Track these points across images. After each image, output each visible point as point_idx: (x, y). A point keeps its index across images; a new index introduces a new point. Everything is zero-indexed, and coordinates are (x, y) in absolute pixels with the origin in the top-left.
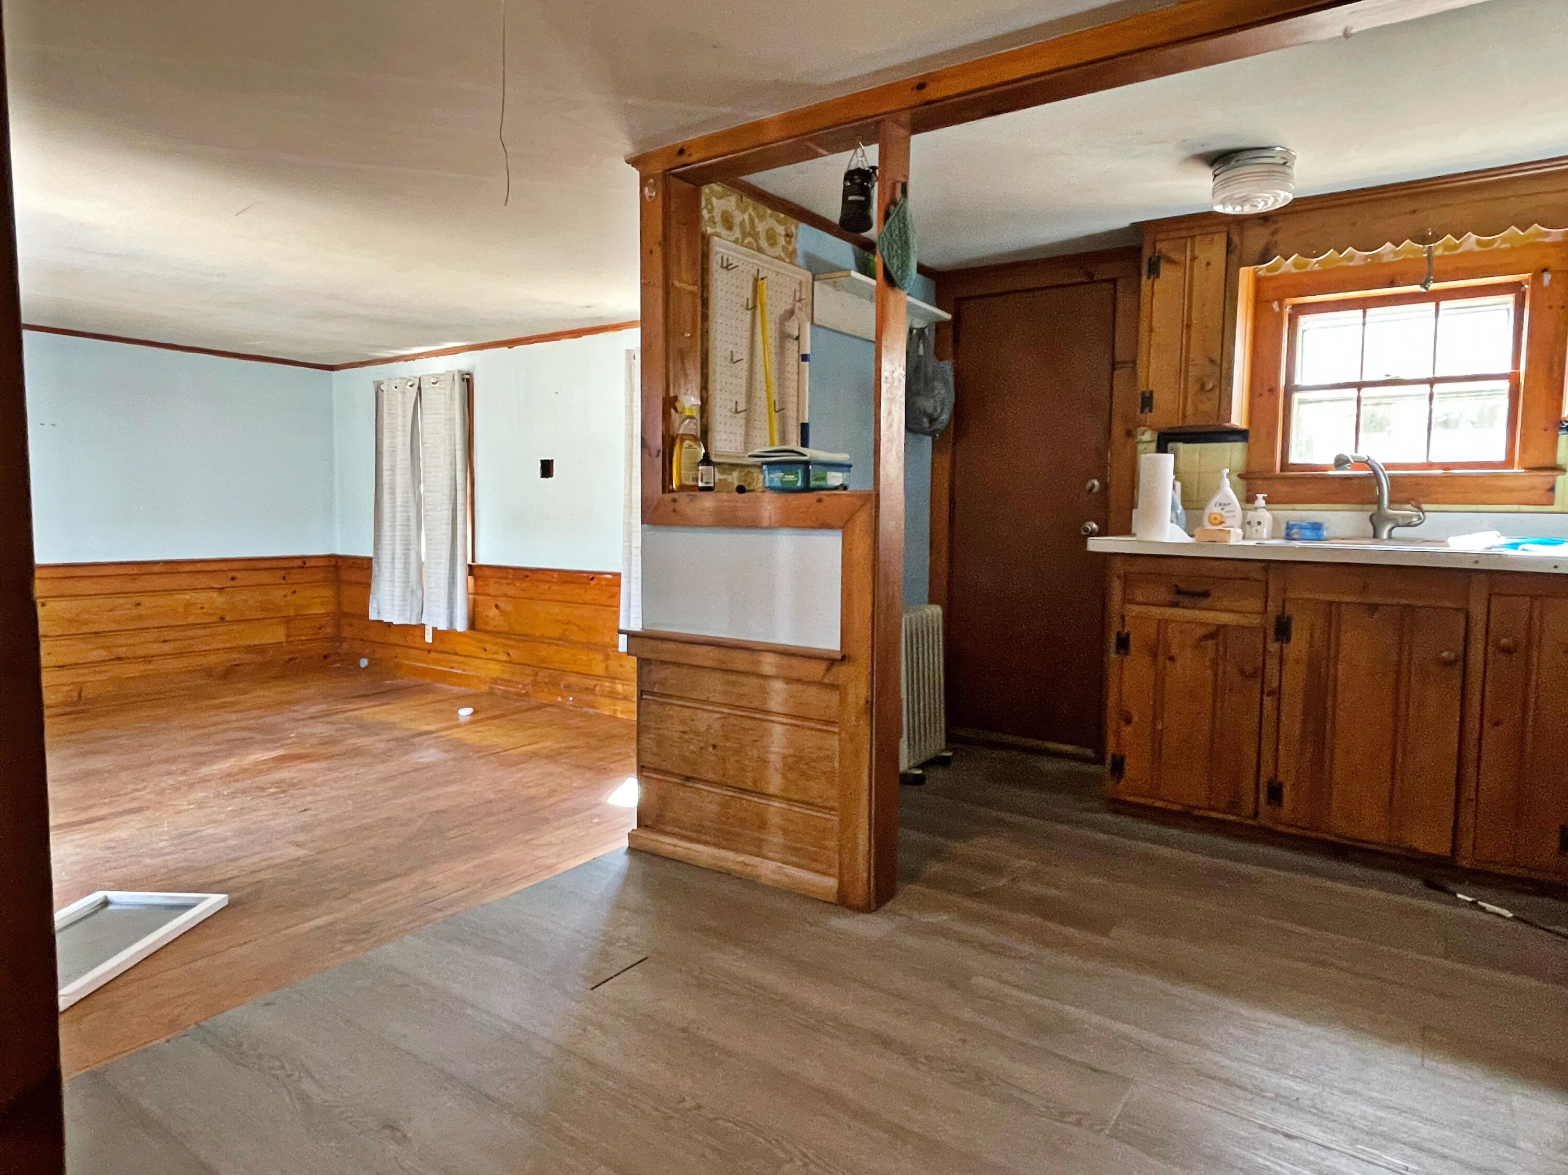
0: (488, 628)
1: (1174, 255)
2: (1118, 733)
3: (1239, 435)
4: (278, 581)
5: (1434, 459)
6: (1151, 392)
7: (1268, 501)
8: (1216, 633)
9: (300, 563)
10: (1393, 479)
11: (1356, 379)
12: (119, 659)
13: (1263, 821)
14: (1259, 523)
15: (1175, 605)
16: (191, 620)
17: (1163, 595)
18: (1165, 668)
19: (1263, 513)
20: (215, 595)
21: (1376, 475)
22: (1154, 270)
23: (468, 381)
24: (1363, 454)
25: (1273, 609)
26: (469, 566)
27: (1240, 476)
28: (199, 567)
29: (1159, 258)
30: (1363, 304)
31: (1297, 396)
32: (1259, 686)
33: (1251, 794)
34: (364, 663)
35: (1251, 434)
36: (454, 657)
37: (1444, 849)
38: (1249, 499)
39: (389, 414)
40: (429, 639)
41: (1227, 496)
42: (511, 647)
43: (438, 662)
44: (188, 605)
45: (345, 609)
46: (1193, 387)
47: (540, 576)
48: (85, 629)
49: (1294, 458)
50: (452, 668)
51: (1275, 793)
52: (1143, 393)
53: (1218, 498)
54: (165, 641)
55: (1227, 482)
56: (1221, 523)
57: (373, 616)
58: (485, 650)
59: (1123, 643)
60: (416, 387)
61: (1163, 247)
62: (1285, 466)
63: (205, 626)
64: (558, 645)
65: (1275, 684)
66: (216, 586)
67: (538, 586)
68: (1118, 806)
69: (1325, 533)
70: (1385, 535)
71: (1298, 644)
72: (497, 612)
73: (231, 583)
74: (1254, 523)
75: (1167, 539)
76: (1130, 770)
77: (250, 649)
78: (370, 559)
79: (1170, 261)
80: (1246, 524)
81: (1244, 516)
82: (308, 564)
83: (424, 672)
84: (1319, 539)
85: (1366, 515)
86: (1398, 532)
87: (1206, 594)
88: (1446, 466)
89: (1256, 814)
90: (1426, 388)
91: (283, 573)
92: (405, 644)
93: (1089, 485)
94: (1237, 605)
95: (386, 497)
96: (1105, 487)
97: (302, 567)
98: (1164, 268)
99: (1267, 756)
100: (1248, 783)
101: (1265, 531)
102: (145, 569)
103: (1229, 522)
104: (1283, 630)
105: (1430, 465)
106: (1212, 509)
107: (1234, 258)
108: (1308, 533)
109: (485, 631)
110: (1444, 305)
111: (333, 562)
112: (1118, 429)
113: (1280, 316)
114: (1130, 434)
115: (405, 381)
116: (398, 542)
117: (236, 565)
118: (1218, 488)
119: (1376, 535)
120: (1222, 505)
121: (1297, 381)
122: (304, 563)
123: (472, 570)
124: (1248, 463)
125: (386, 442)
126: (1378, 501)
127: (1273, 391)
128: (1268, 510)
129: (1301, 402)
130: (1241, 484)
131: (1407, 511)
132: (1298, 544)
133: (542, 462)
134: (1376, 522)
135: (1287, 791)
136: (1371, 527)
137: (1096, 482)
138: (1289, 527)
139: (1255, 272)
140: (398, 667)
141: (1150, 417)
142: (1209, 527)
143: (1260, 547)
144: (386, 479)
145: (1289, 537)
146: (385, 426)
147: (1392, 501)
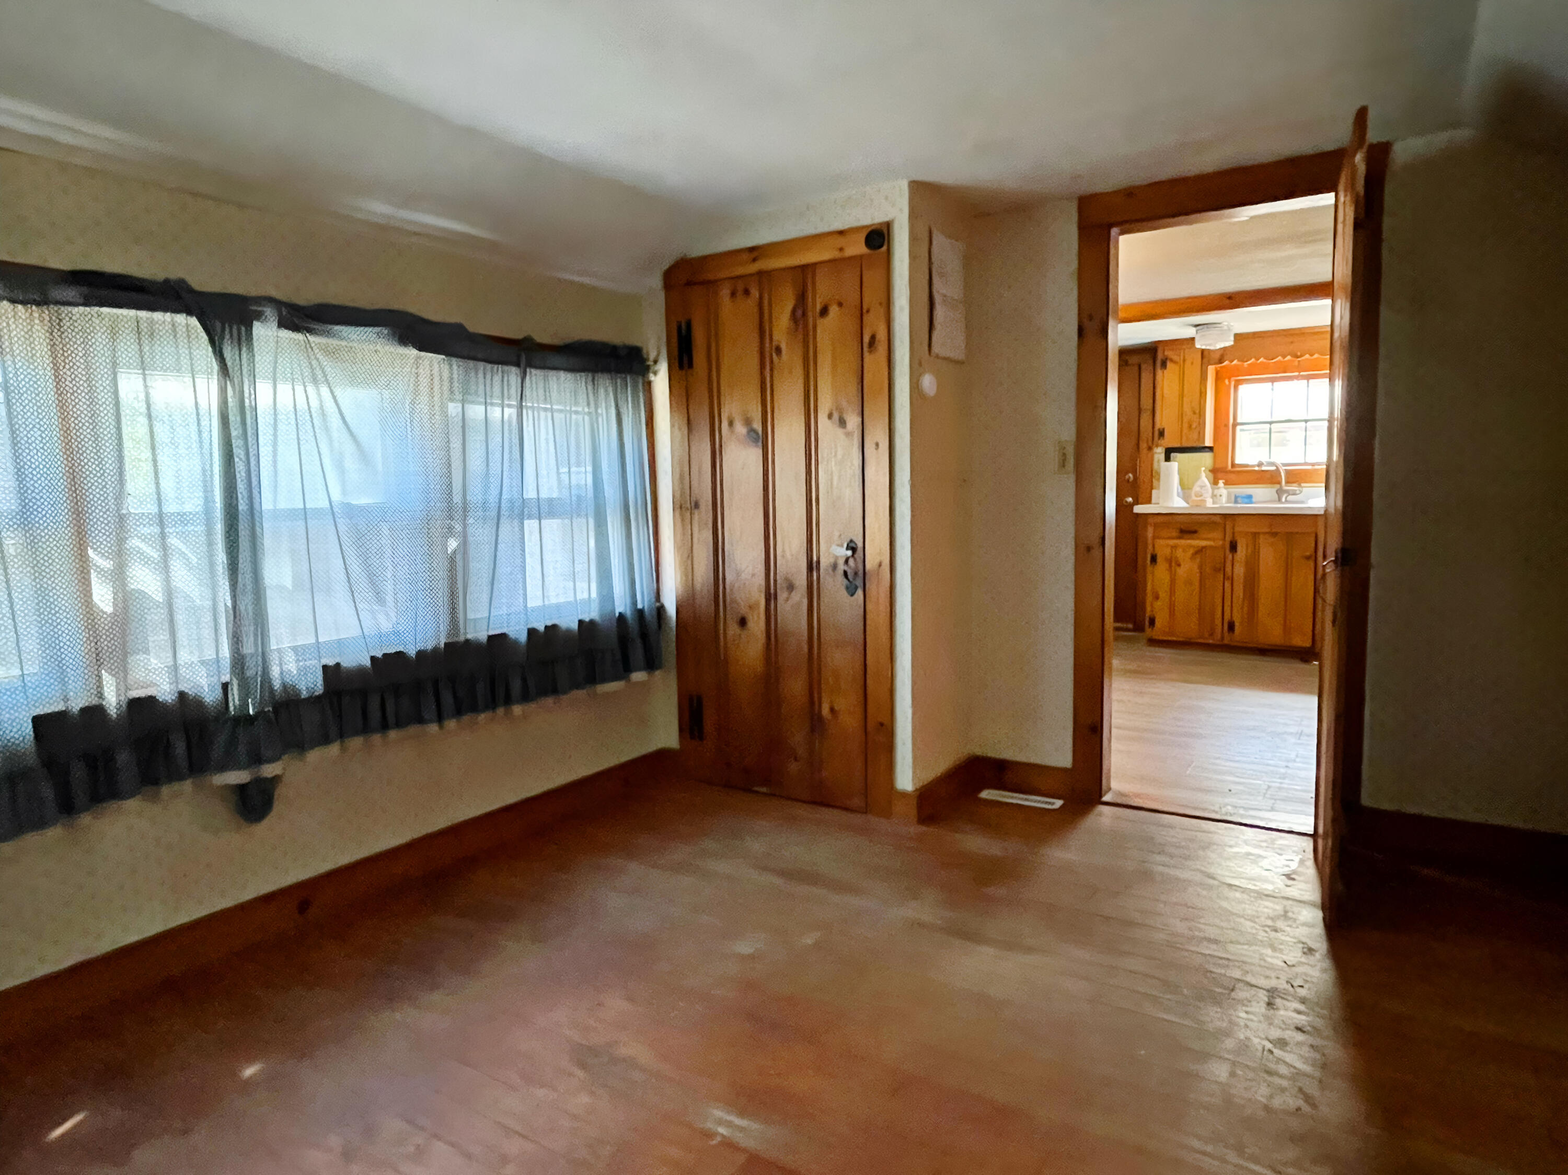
1: (1175, 358)
2: (1152, 605)
3: (1210, 449)
5: (1309, 460)
6: (1164, 429)
7: (1225, 484)
8: (1200, 551)
10: (1287, 472)
11: (1270, 420)
13: (1226, 642)
14: (1221, 496)
15: (1179, 538)
17: (1175, 534)
18: (1175, 571)
19: (1223, 490)
21: (1278, 470)
22: (1164, 365)
24: (1272, 460)
25: (1228, 538)
27: (1210, 471)
29: (1166, 359)
30: (1273, 380)
31: (1238, 428)
32: (1222, 576)
33: (1220, 625)
35: (1215, 449)
37: (1308, 644)
38: (1215, 482)
41: (1203, 482)
46: (1186, 425)
49: (1238, 461)
51: (1231, 627)
52: (1159, 430)
53: (1199, 483)
55: (1203, 475)
56: (1201, 496)
59: (1154, 559)
61: (1168, 353)
62: (1233, 465)
65: (1230, 574)
68: (1153, 642)
69: (1254, 500)
70: (1283, 500)
71: (1242, 551)
74: (1218, 496)
75: (1176, 505)
76: (1158, 623)
79: (1172, 360)
80: (1214, 496)
81: (1213, 493)
84: (1251, 503)
85: (1274, 490)
86: (1290, 498)
87: (1195, 532)
88: (1313, 465)
89: (1223, 638)
90: (1303, 424)
93: (1127, 477)
94: (1210, 536)
96: (1135, 478)
98: (1169, 364)
99: (1227, 609)
100: (1218, 622)
101: (1224, 499)
103: (1205, 495)
104: (1233, 547)
105: (1306, 464)
106: (1196, 488)
107: (1205, 360)
108: (1246, 500)
110: (1311, 381)
112: (1143, 445)
113: (1229, 386)
114: (1150, 449)
118: (1198, 478)
119: (1280, 500)
120: (1202, 487)
121: (1239, 420)
124: (1215, 462)
126: (1279, 483)
127: (1227, 426)
128: (1225, 488)
129: (1242, 430)
130: (1211, 475)
131: (1293, 487)
132: (1239, 505)
134: (1280, 492)
135: (1237, 624)
136: (1277, 495)
137: (1131, 475)
138: (1236, 497)
139: (1216, 369)
141: (1162, 442)
142: (1196, 498)
143: (1221, 508)
145: (1236, 502)
147: (1287, 482)
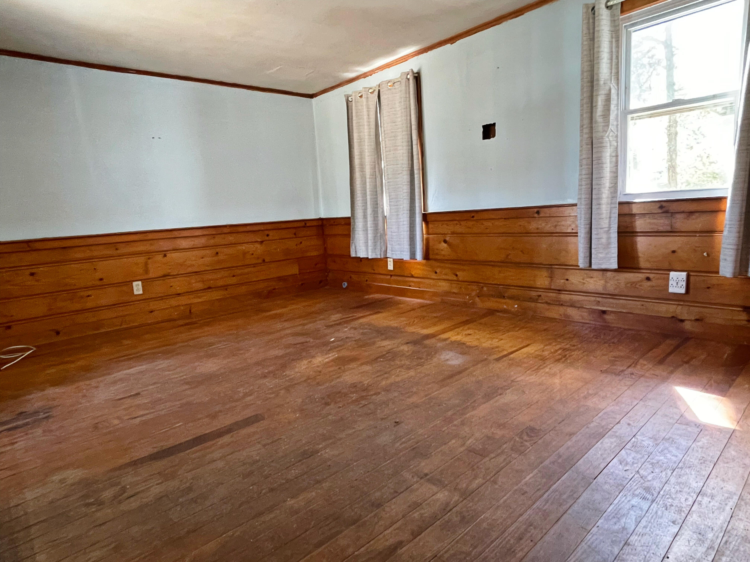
0: (438, 257)
4: (292, 236)
9: (303, 224)
12: (210, 288)
16: (247, 262)
20: (258, 246)
23: (417, 78)
26: (423, 214)
28: (249, 228)
34: (345, 285)
36: (412, 279)
39: (357, 116)
40: (391, 267)
42: (459, 270)
43: (398, 282)
44: (245, 253)
45: (330, 252)
47: (486, 216)
48: (190, 270)
50: (410, 286)
54: (234, 276)
57: (353, 255)
58: (436, 273)
60: (376, 93)
63: (255, 265)
64: (499, 266)
66: (259, 240)
67: (483, 224)
72: (445, 245)
73: (267, 238)
77: (280, 279)
78: (349, 218)
82: (308, 225)
83: (388, 290)
91: (294, 231)
92: (373, 271)
95: (357, 175)
97: (304, 227)
102: (219, 231)
109: (436, 260)
111: (320, 223)
115: (368, 89)
116: (369, 203)
117: (269, 227)
122: (305, 224)
123: (426, 217)
125: (355, 136)
133: (484, 127)
140: (369, 286)
144: (357, 161)
146: (354, 125)
